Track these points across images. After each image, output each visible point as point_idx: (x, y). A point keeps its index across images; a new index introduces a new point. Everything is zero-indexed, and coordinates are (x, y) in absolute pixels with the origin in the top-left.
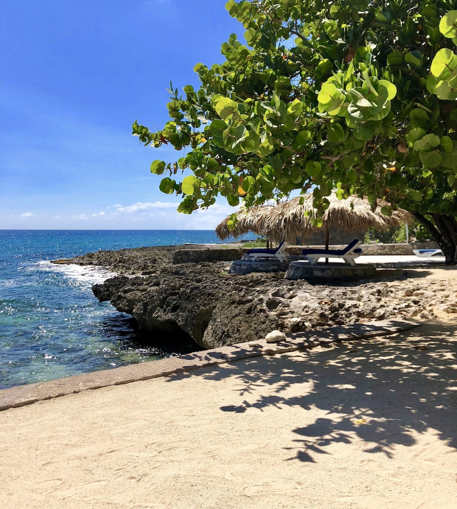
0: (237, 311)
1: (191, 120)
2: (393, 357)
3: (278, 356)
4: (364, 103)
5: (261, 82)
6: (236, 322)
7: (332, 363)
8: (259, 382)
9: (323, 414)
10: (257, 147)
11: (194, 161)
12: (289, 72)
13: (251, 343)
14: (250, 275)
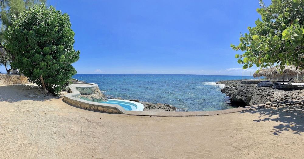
0: (258, 97)
1: (246, 43)
2: (302, 109)
3: (269, 108)
4: (295, 35)
5: (266, 31)
6: (258, 99)
7: (284, 110)
8: (264, 114)
9: (281, 123)
10: (264, 49)
11: (247, 54)
12: (274, 28)
13: (262, 104)
14: (262, 87)
